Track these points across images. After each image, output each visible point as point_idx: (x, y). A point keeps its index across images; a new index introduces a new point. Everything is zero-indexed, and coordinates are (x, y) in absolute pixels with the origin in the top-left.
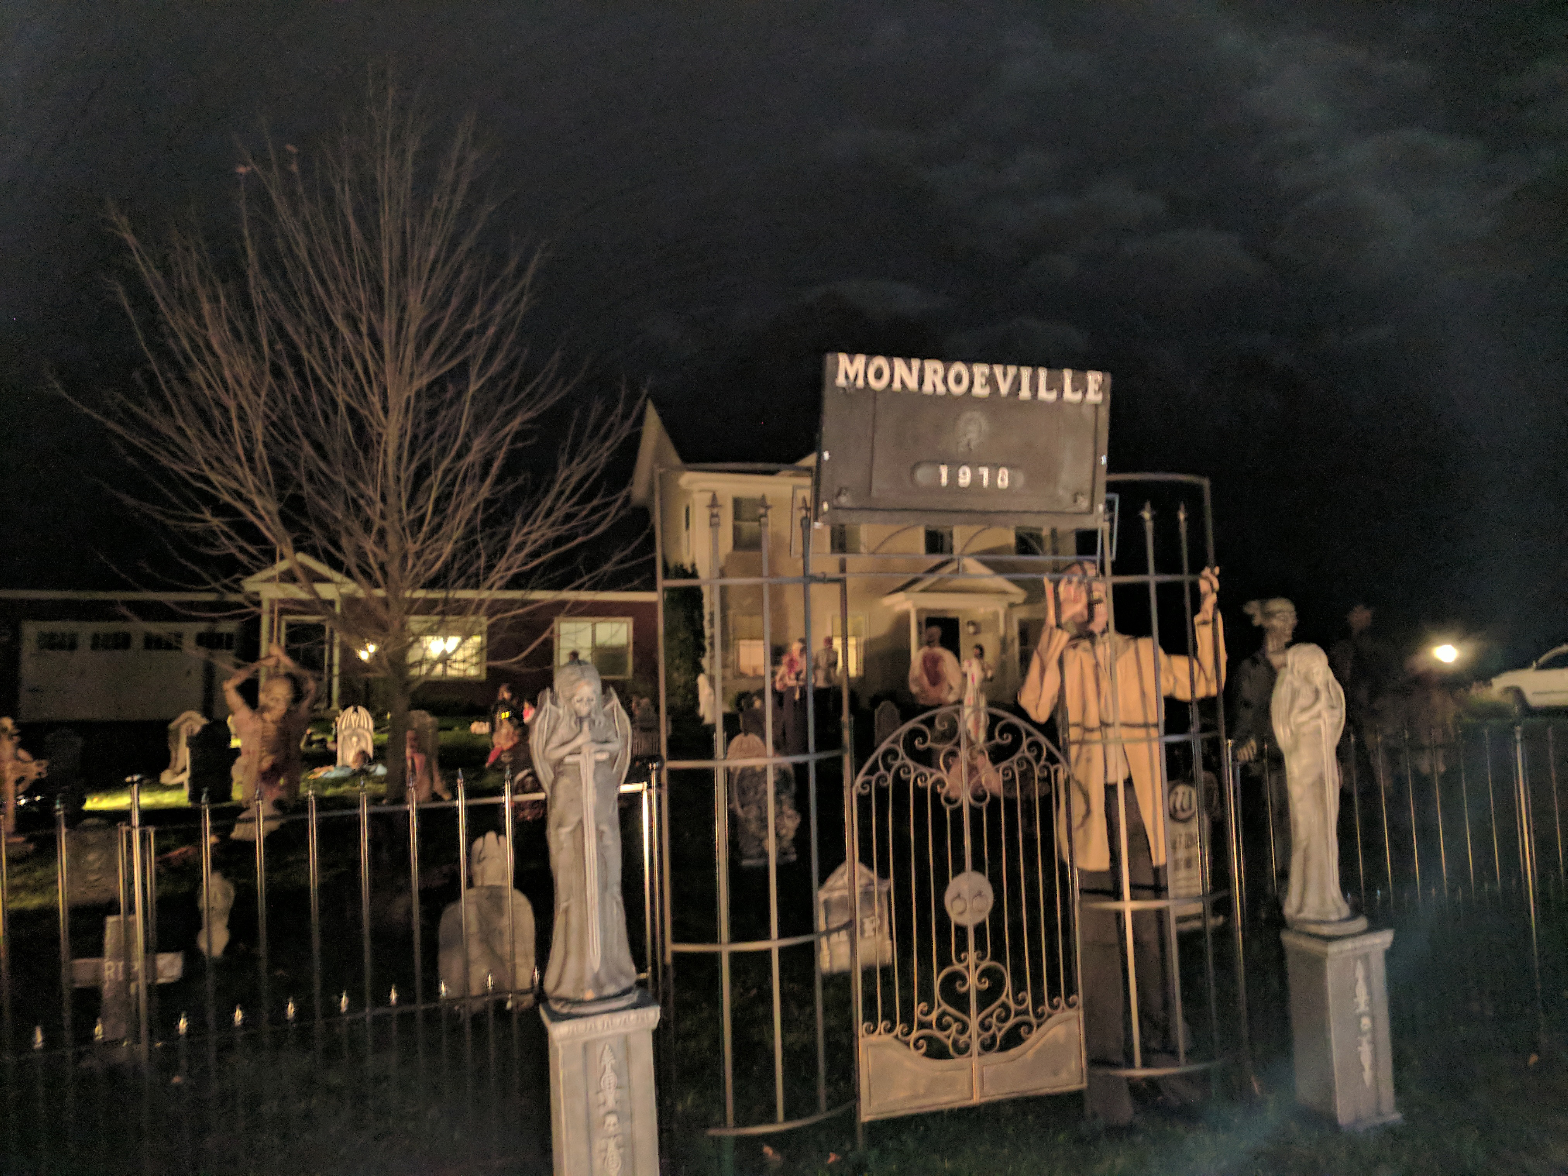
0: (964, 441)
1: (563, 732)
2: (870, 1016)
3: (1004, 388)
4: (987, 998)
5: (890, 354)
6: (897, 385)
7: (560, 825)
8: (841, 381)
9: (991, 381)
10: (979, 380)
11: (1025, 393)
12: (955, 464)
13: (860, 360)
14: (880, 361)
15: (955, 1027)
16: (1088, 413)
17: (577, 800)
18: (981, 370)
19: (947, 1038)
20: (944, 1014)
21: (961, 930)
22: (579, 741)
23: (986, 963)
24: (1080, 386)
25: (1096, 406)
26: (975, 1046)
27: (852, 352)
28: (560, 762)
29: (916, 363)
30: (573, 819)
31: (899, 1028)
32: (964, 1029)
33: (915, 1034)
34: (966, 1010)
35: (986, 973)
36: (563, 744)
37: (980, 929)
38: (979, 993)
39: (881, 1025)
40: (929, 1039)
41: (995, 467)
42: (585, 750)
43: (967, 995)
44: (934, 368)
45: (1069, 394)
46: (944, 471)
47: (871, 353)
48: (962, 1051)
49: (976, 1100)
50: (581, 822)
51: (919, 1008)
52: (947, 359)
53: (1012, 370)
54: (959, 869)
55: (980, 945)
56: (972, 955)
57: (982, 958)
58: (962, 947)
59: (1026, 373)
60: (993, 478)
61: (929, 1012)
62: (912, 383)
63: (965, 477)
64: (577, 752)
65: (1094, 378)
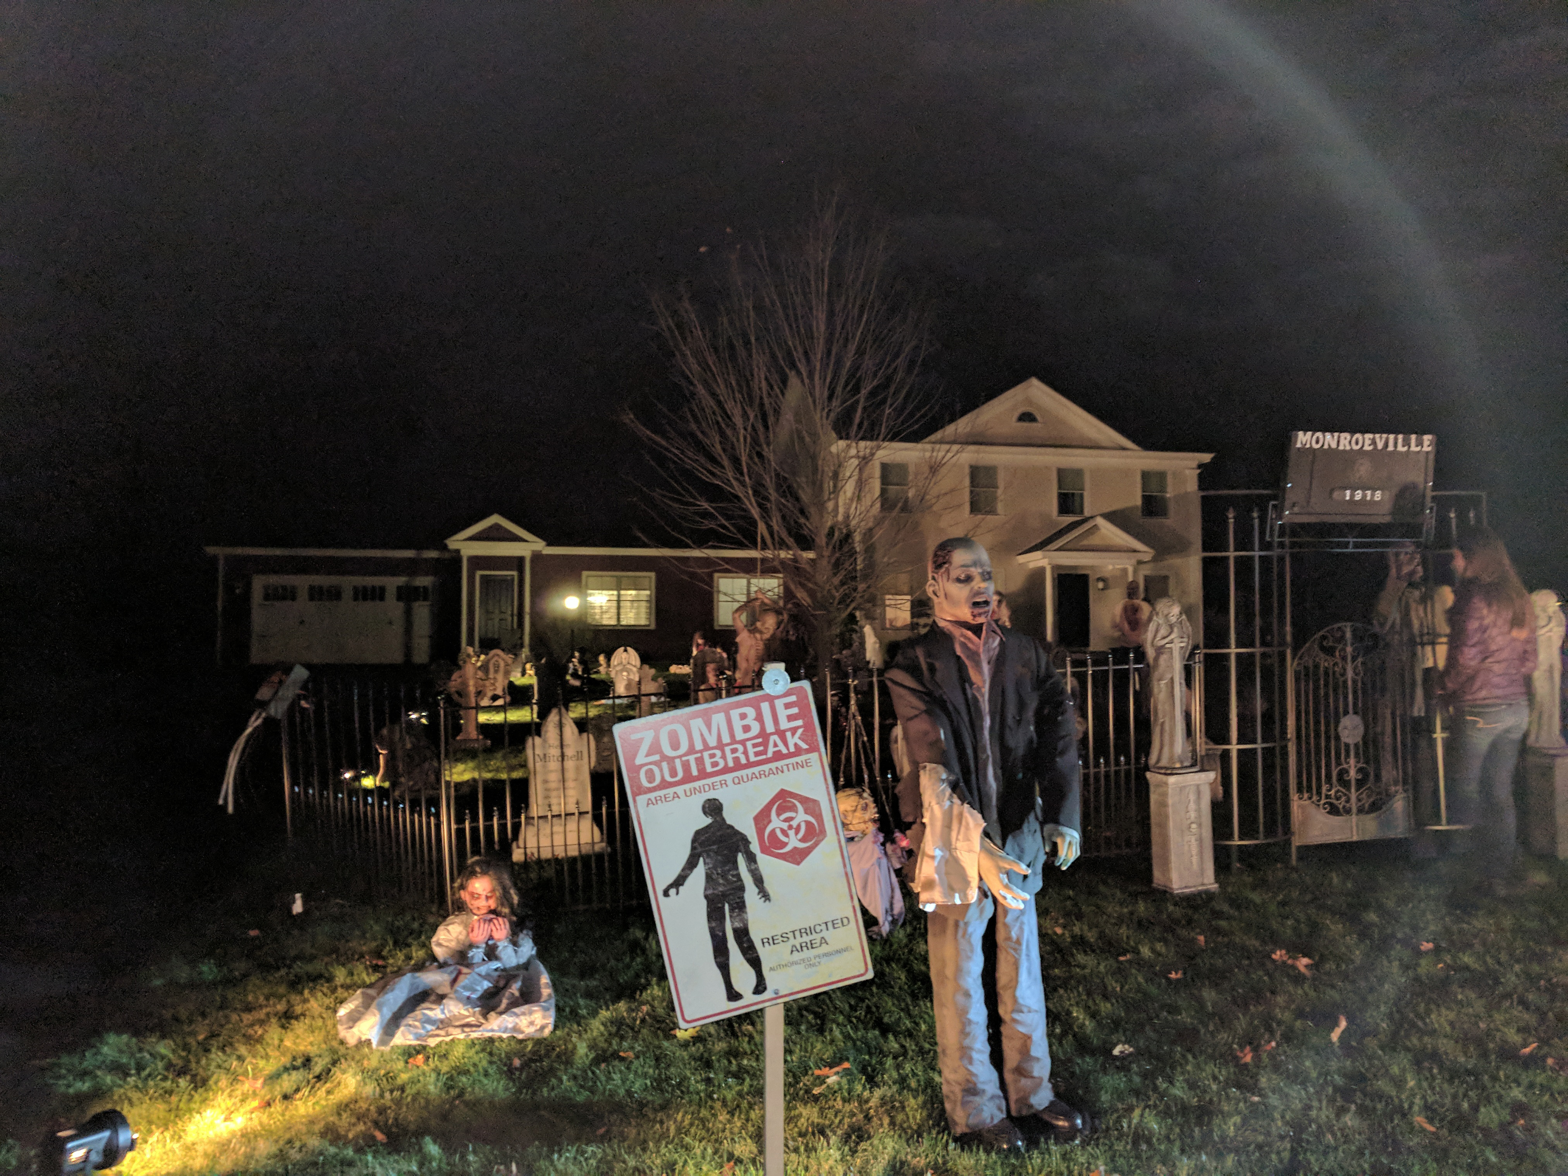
0: (1358, 475)
1: (1163, 632)
2: (1300, 790)
3: (1380, 446)
4: (1360, 783)
5: (1324, 430)
6: (1326, 447)
7: (1159, 680)
8: (1299, 445)
9: (1374, 442)
10: (1368, 442)
11: (1391, 448)
12: (1354, 489)
13: (1309, 433)
14: (1319, 434)
15: (1343, 799)
16: (1422, 458)
17: (1171, 667)
18: (1369, 436)
19: (1341, 804)
20: (1338, 791)
21: (1347, 746)
22: (1172, 636)
23: (1360, 765)
24: (1420, 443)
25: (1427, 453)
26: (1354, 810)
27: (1305, 431)
28: (1163, 646)
29: (1336, 434)
30: (1169, 676)
31: (1315, 798)
32: (1348, 801)
33: (1322, 802)
34: (1349, 790)
35: (1360, 770)
36: (1164, 638)
37: (1356, 745)
38: (1357, 780)
39: (1306, 795)
40: (1331, 804)
41: (1374, 490)
42: (1176, 641)
43: (1350, 781)
44: (1345, 436)
45: (1414, 448)
46: (1348, 492)
47: (1315, 430)
48: (1348, 812)
49: (1355, 838)
50: (1172, 679)
51: (1324, 788)
52: (1353, 432)
53: (1385, 436)
54: (1346, 713)
55: (1357, 755)
56: (1352, 761)
57: (1358, 762)
58: (1348, 755)
59: (1392, 437)
60: (1373, 495)
61: (1330, 790)
62: (1334, 446)
63: (1358, 495)
64: (1171, 642)
65: (1427, 438)
